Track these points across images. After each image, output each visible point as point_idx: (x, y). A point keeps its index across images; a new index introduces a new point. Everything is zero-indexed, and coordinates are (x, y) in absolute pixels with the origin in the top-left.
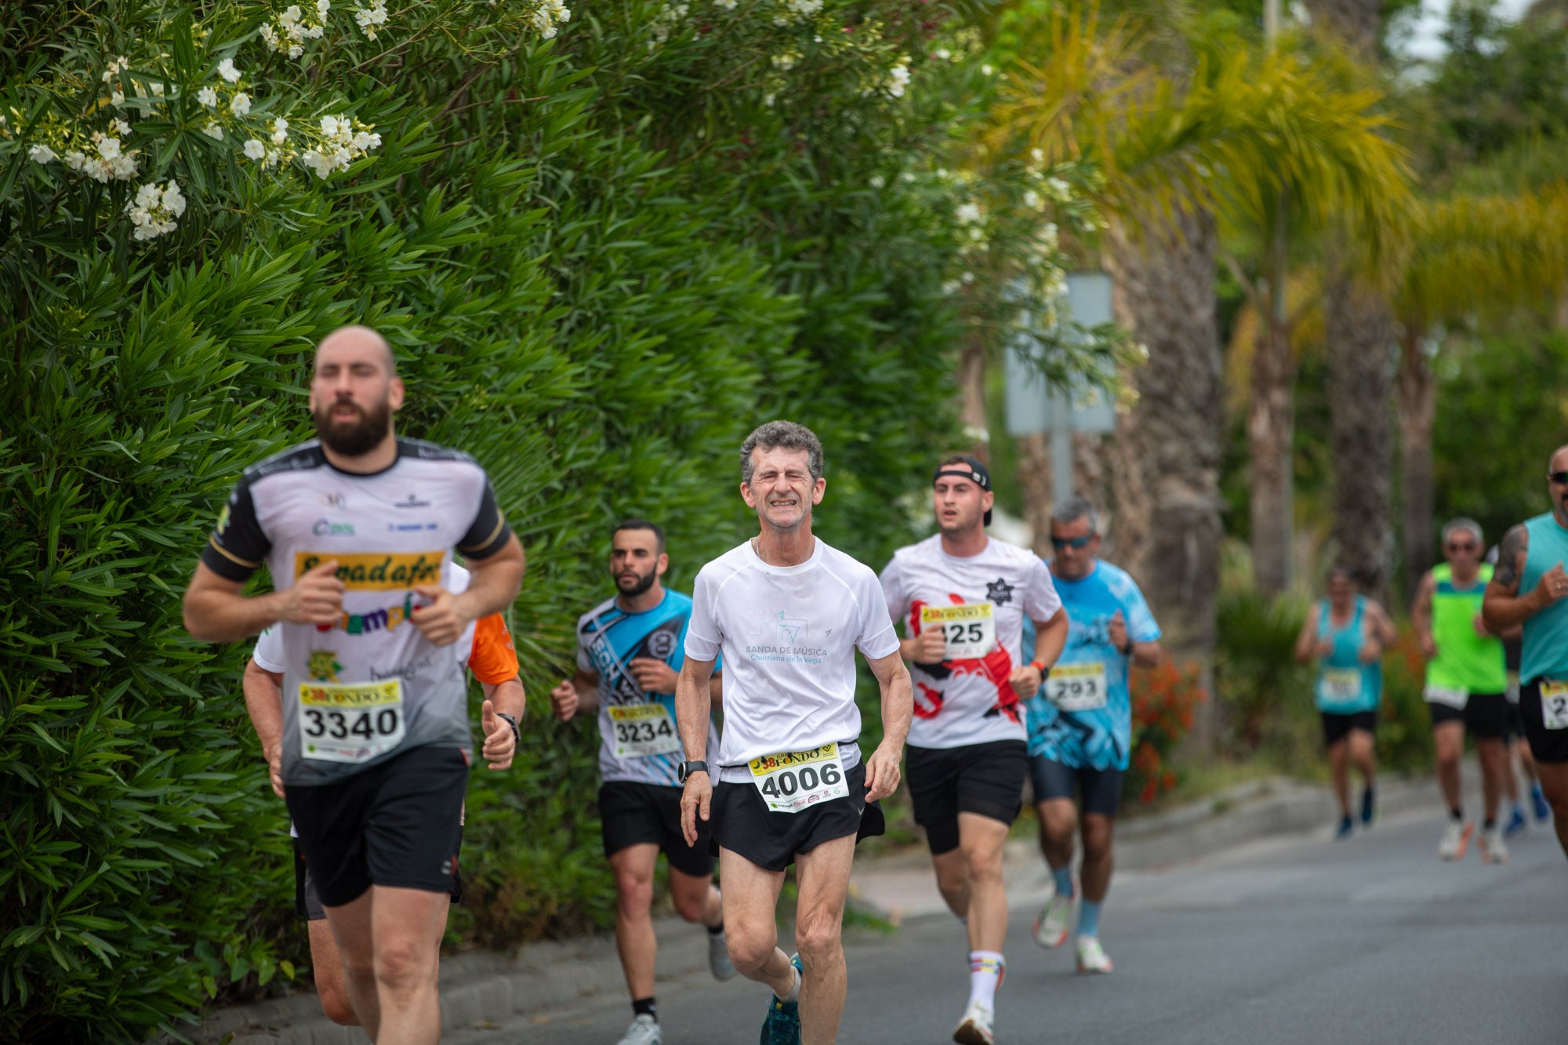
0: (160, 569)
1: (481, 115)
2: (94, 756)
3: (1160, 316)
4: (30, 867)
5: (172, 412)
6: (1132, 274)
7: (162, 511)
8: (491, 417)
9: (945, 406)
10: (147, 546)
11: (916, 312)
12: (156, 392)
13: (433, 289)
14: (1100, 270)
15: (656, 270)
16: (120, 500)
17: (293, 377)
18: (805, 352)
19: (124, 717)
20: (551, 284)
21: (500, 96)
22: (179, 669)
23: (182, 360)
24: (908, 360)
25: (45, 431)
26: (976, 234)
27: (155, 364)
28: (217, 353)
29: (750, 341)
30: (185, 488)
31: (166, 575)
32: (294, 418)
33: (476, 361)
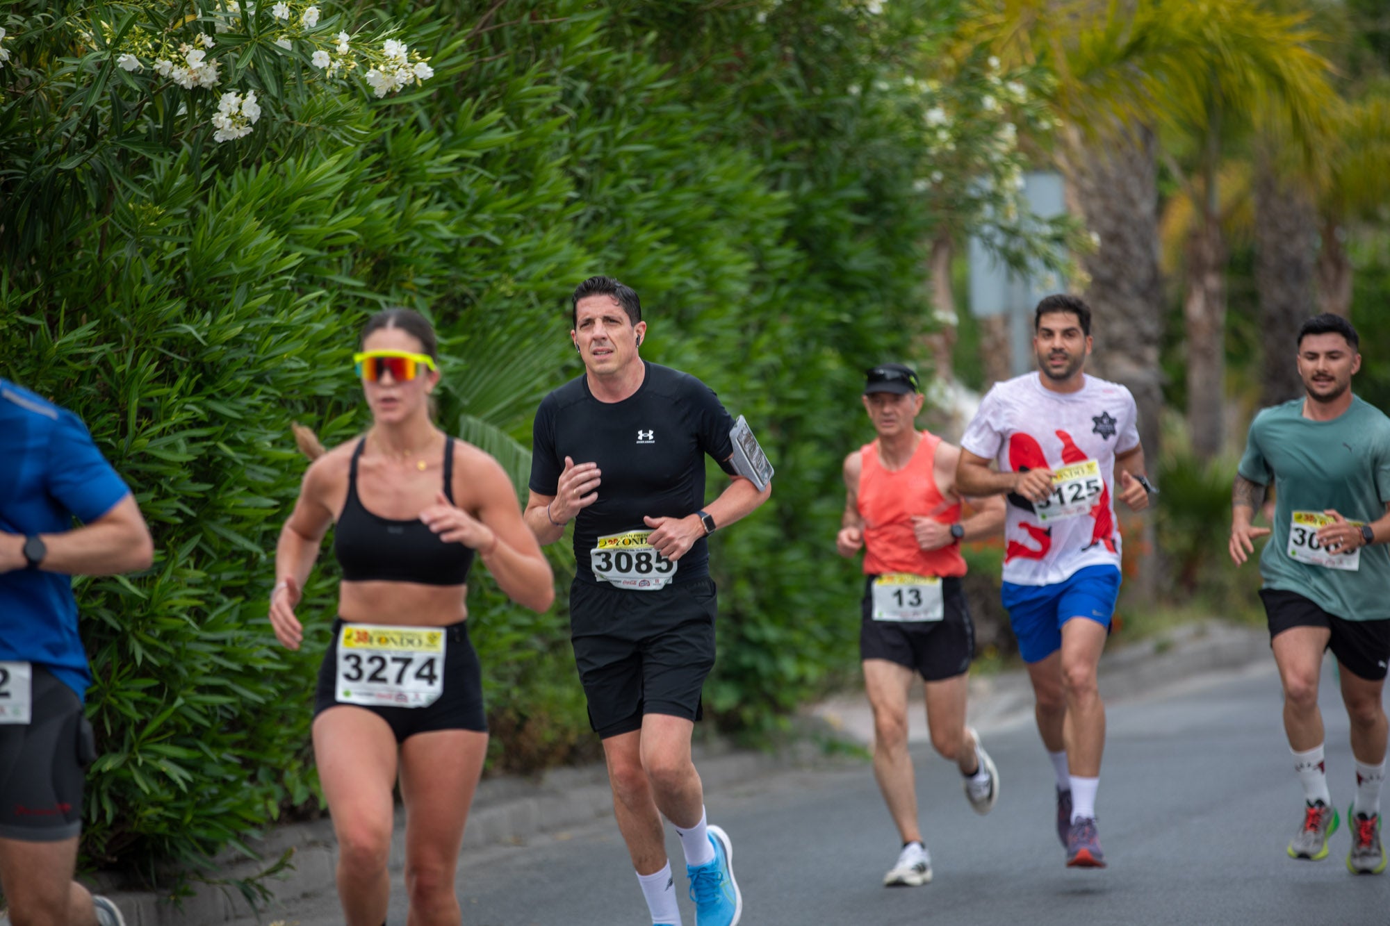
0: (226, 438)
1: (508, 35)
2: (170, 603)
3: (1107, 209)
4: (114, 701)
5: (237, 298)
6: (1082, 173)
7: (227, 385)
8: (518, 304)
9: (918, 291)
10: (215, 418)
11: (890, 206)
12: (222, 280)
13: (466, 189)
14: (1053, 168)
15: (661, 170)
16: (192, 377)
17: (341, 266)
18: (793, 244)
19: (196, 567)
20: (570, 184)
21: (526, 18)
22: (244, 526)
23: (246, 251)
24: (885, 248)
25: (125, 315)
26: (943, 135)
27: (222, 255)
28: (276, 246)
29: (746, 233)
30: (248, 365)
31: (232, 443)
32: (342, 303)
33: (504, 254)
